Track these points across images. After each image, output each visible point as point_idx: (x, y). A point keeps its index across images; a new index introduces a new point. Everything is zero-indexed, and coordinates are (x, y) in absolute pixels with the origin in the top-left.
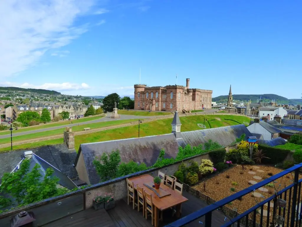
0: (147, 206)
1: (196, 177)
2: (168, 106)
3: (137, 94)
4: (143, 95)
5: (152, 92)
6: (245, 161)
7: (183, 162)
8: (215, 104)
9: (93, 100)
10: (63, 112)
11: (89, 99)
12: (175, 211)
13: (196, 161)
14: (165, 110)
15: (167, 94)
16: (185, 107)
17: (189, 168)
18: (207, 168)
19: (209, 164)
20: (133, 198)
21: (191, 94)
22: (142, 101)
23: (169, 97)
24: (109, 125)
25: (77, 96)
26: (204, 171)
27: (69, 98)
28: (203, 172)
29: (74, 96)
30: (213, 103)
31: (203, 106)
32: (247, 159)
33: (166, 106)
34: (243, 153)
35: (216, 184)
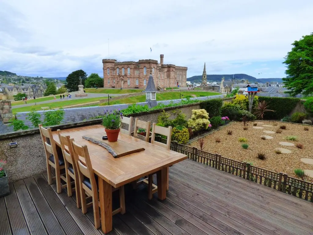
0: (83, 182)
1: (185, 132)
2: (141, 83)
3: (106, 70)
4: (114, 71)
5: (123, 67)
6: (245, 115)
7: (164, 111)
8: (189, 83)
9: (57, 81)
10: (18, 94)
11: (52, 80)
12: (156, 187)
13: (184, 114)
14: (138, 88)
15: (140, 69)
16: (159, 85)
17: (174, 122)
18: (201, 121)
19: (204, 115)
20: (54, 166)
21: (166, 70)
22: (112, 78)
23: (143, 73)
24: (73, 103)
25: (38, 77)
26: (196, 126)
27: (28, 80)
28: (194, 127)
29: (33, 78)
30: (187, 82)
31: (178, 84)
32: (247, 113)
33: (140, 82)
34: (241, 107)
35: (217, 142)
